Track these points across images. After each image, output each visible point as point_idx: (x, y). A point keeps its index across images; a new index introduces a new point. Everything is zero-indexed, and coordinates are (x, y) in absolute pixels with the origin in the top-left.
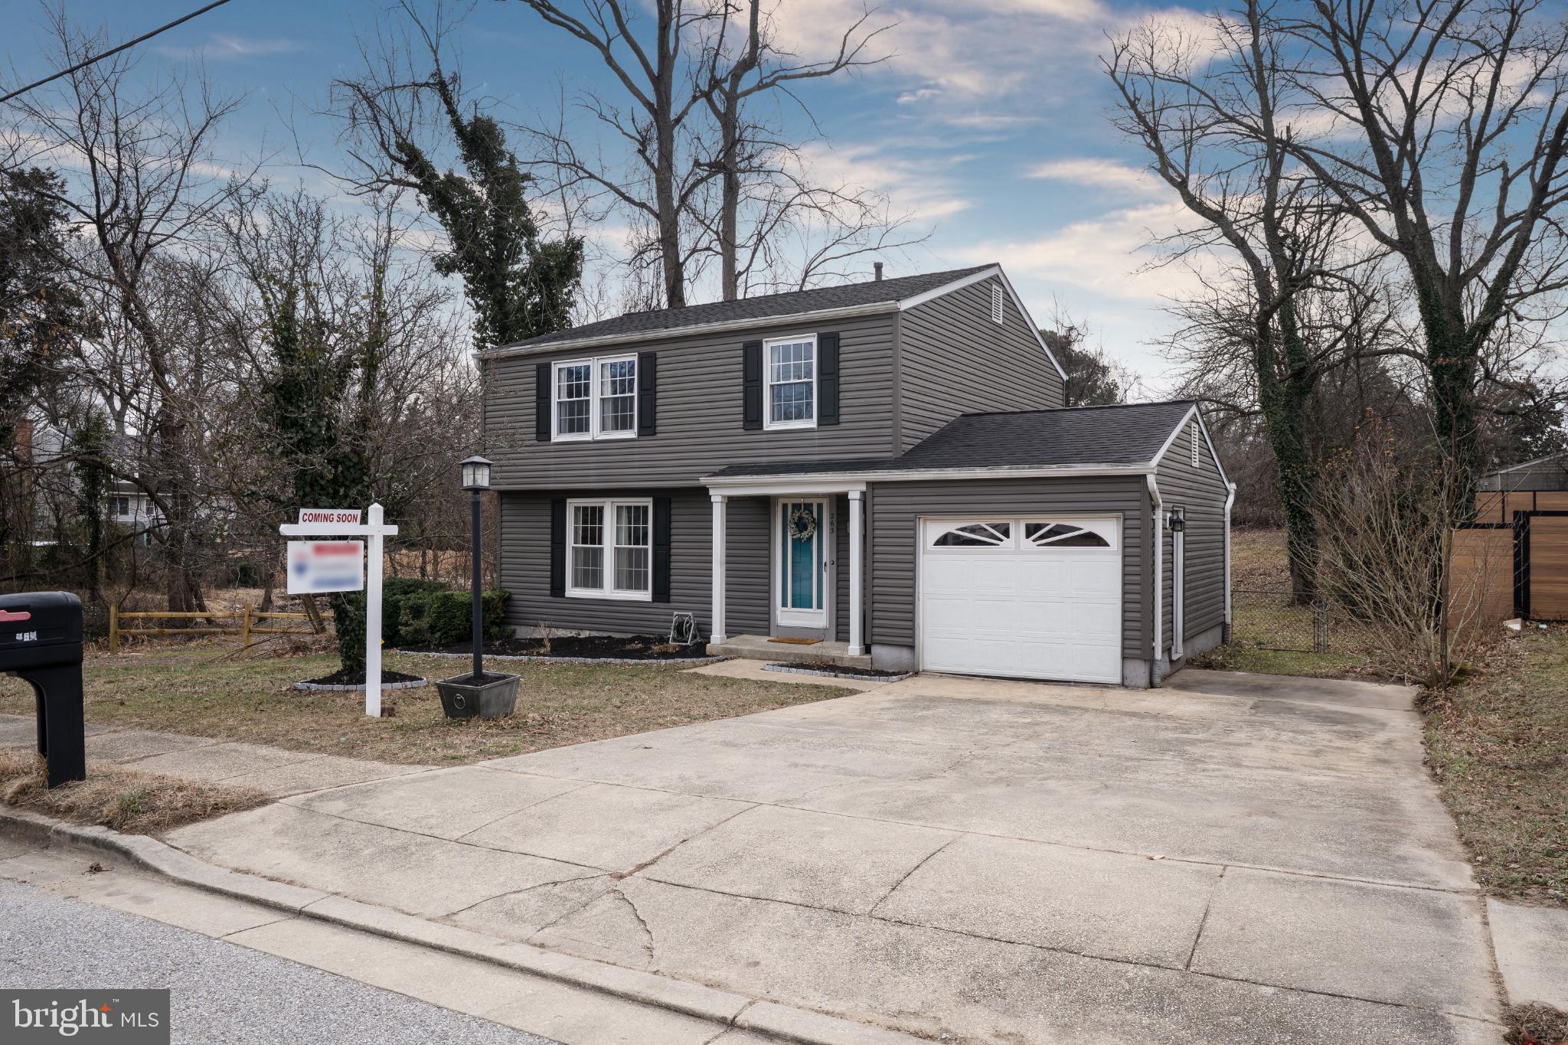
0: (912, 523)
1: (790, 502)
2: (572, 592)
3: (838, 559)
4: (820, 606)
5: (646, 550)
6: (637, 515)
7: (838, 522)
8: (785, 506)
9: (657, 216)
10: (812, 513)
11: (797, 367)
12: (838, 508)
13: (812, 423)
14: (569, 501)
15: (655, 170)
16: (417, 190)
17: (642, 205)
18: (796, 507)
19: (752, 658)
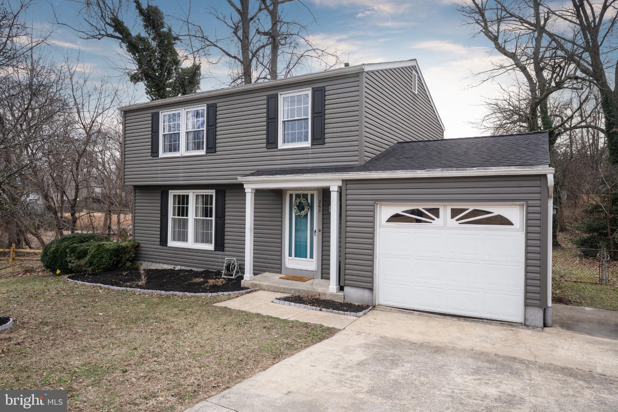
0: (372, 207)
1: (294, 193)
2: (171, 243)
3: (323, 228)
4: (311, 257)
5: (212, 220)
6: (207, 199)
7: (323, 206)
8: (291, 195)
9: (242, 62)
10: (307, 200)
11: (299, 110)
12: (323, 197)
13: (308, 144)
14: (170, 191)
15: (241, 41)
16: (120, 41)
17: (235, 57)
18: (298, 196)
19: (269, 290)
